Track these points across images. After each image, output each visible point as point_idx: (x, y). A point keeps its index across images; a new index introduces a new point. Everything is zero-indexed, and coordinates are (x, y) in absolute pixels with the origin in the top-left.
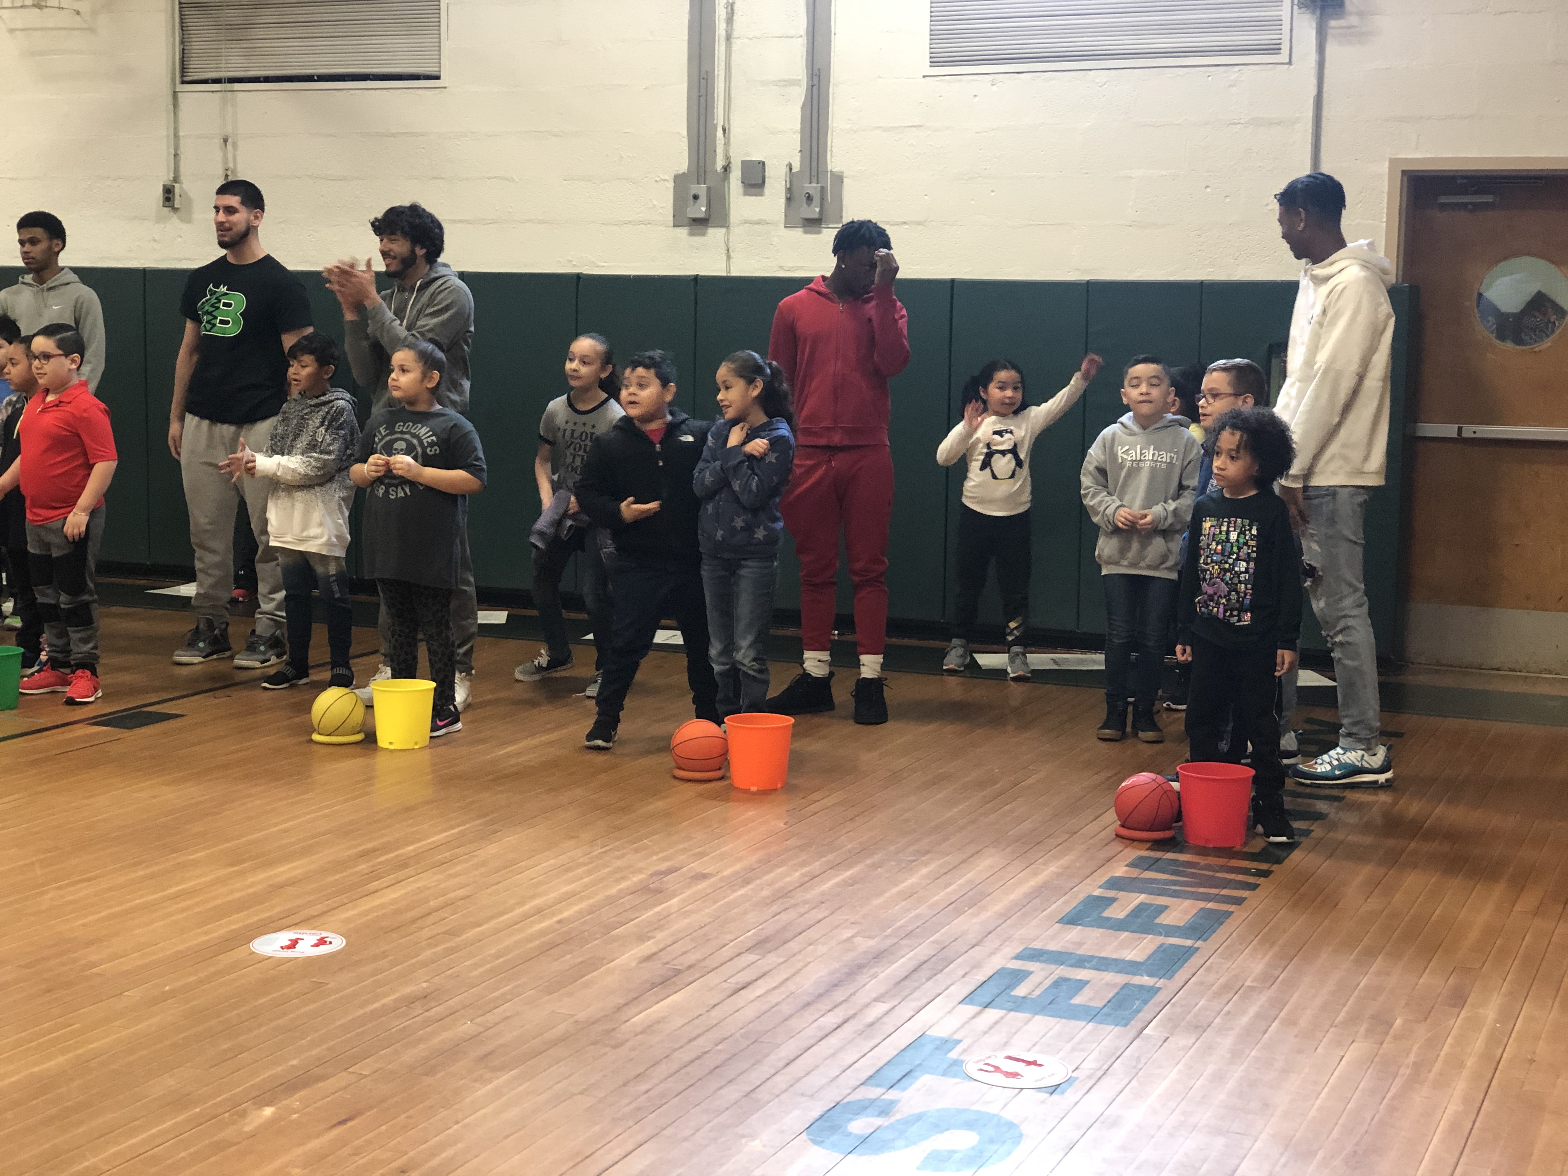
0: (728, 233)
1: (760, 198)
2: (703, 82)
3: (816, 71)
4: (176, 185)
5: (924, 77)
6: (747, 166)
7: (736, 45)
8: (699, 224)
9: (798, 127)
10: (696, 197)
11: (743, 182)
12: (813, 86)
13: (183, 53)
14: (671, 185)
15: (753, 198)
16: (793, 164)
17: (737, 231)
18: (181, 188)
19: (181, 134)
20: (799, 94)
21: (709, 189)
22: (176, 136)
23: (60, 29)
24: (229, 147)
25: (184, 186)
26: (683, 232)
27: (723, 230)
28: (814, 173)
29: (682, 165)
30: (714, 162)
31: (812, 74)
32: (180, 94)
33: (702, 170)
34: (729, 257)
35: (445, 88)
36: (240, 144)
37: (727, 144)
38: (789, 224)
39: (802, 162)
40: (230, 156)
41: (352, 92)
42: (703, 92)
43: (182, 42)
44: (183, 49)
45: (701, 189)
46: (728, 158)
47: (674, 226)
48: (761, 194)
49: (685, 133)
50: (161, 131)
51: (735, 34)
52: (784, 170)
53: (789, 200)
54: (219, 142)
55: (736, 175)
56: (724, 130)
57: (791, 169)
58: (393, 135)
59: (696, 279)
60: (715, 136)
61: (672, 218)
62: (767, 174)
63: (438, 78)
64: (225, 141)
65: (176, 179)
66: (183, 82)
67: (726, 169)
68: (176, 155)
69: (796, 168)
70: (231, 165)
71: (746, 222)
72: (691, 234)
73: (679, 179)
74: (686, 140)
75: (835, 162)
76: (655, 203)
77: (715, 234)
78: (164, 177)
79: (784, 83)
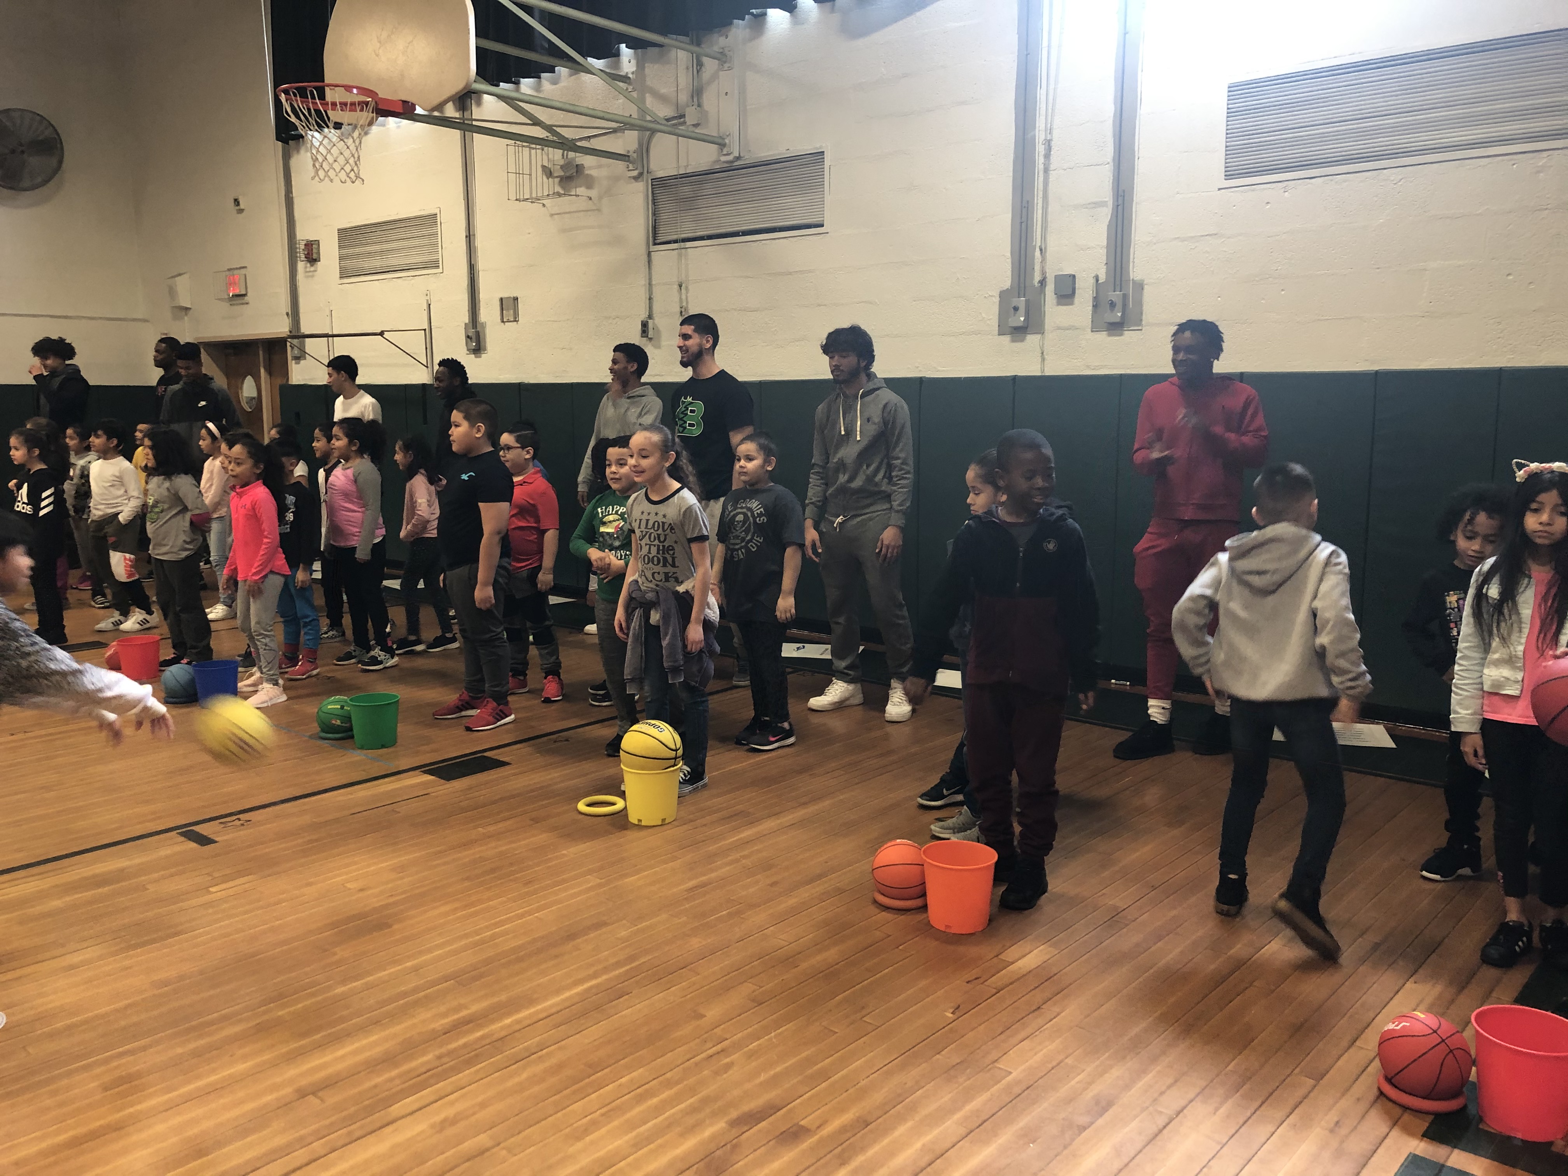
0: (1043, 339)
1: (1071, 307)
2: (1024, 211)
3: (1121, 193)
4: (650, 321)
5: (1219, 189)
6: (1059, 279)
7: (1053, 175)
8: (1018, 332)
9: (1105, 243)
10: (1016, 309)
11: (1056, 294)
12: (1118, 206)
13: (655, 223)
14: (997, 300)
15: (1064, 308)
16: (1100, 276)
17: (1050, 335)
18: (654, 323)
19: (654, 282)
20: (1105, 214)
21: (1027, 301)
22: (650, 284)
23: (580, 211)
24: (683, 291)
25: (656, 322)
26: (1006, 339)
27: (1039, 336)
28: (1118, 283)
29: (1006, 282)
30: (1033, 278)
31: (1118, 195)
32: (652, 253)
33: (1022, 285)
34: (1043, 359)
35: (827, 233)
36: (690, 287)
37: (1043, 260)
38: (1095, 327)
39: (1107, 273)
40: (684, 297)
41: (763, 242)
42: (1024, 219)
43: (654, 214)
44: (655, 220)
45: (1021, 302)
46: (1043, 273)
47: (999, 335)
48: (1072, 304)
49: (1009, 255)
50: (641, 281)
51: (1052, 167)
52: (1092, 281)
53: (1095, 307)
54: (676, 287)
55: (1050, 288)
56: (1041, 250)
57: (1097, 280)
58: (790, 273)
59: (1015, 378)
60: (1034, 256)
61: (997, 329)
62: (1077, 285)
63: (822, 226)
64: (680, 286)
65: (650, 317)
66: (655, 244)
67: (1043, 282)
68: (650, 299)
69: (1102, 278)
70: (684, 304)
71: (1059, 328)
72: (1013, 341)
73: (1004, 295)
74: (1009, 261)
75: (1137, 271)
76: (984, 315)
77: (1032, 340)
78: (643, 315)
79: (1094, 205)
